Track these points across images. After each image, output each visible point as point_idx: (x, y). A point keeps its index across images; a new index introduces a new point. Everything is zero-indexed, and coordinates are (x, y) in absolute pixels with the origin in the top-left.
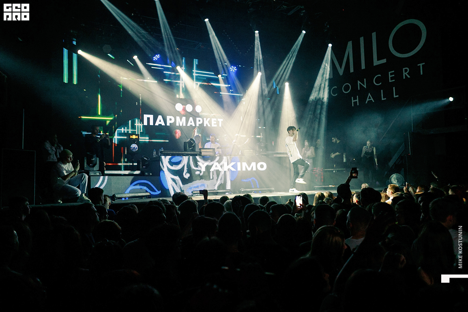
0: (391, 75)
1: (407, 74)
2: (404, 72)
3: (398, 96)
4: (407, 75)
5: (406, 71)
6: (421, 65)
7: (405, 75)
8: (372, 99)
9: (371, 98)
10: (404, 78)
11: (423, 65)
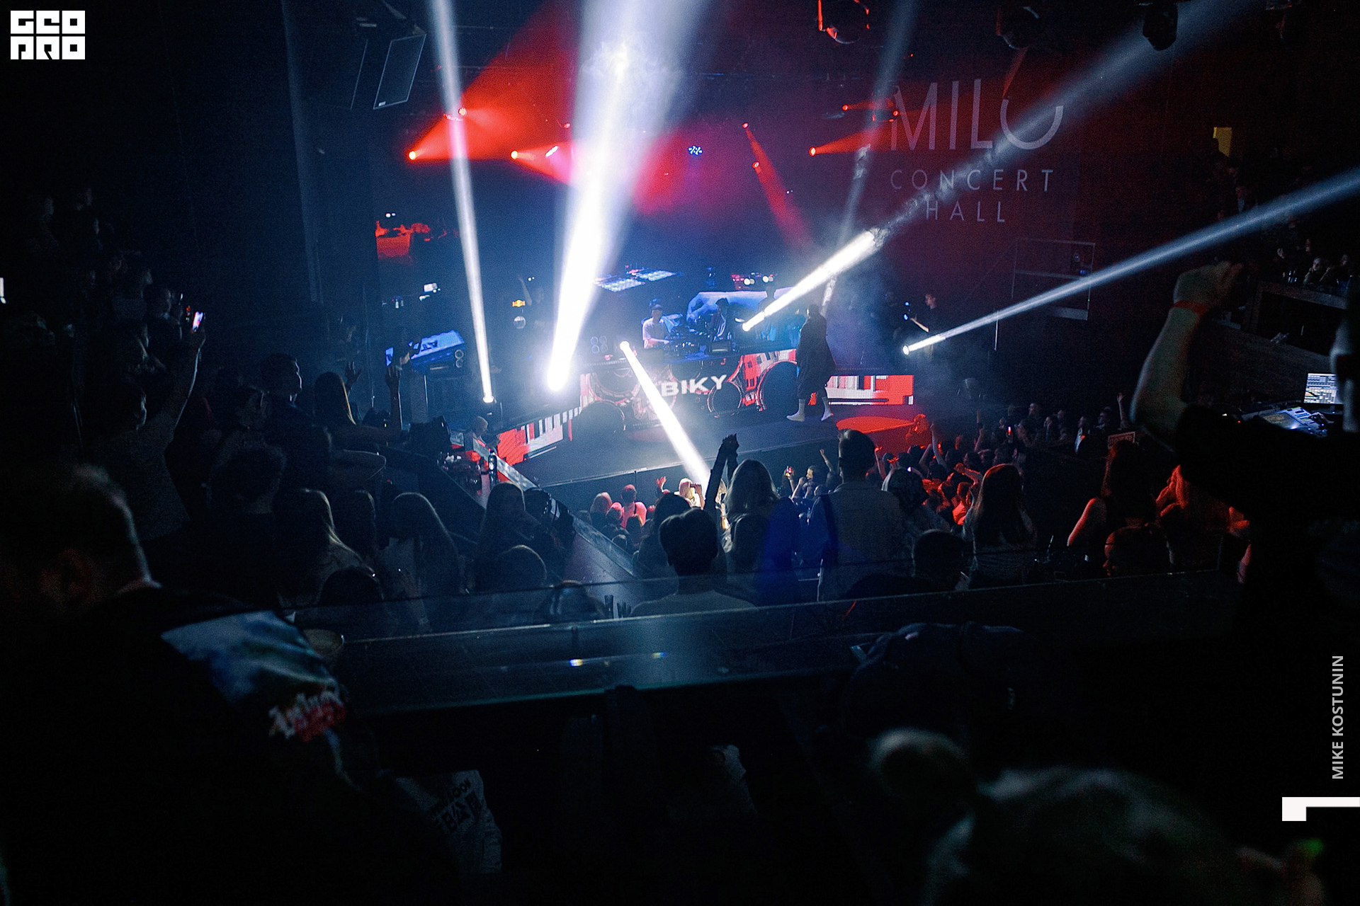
0: (997, 176)
1: (1024, 182)
2: (1019, 177)
3: (1003, 221)
4: (1023, 184)
5: (1022, 176)
6: (1047, 172)
7: (1020, 184)
8: (960, 214)
9: (959, 212)
10: (1018, 189)
11: (1050, 174)
